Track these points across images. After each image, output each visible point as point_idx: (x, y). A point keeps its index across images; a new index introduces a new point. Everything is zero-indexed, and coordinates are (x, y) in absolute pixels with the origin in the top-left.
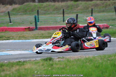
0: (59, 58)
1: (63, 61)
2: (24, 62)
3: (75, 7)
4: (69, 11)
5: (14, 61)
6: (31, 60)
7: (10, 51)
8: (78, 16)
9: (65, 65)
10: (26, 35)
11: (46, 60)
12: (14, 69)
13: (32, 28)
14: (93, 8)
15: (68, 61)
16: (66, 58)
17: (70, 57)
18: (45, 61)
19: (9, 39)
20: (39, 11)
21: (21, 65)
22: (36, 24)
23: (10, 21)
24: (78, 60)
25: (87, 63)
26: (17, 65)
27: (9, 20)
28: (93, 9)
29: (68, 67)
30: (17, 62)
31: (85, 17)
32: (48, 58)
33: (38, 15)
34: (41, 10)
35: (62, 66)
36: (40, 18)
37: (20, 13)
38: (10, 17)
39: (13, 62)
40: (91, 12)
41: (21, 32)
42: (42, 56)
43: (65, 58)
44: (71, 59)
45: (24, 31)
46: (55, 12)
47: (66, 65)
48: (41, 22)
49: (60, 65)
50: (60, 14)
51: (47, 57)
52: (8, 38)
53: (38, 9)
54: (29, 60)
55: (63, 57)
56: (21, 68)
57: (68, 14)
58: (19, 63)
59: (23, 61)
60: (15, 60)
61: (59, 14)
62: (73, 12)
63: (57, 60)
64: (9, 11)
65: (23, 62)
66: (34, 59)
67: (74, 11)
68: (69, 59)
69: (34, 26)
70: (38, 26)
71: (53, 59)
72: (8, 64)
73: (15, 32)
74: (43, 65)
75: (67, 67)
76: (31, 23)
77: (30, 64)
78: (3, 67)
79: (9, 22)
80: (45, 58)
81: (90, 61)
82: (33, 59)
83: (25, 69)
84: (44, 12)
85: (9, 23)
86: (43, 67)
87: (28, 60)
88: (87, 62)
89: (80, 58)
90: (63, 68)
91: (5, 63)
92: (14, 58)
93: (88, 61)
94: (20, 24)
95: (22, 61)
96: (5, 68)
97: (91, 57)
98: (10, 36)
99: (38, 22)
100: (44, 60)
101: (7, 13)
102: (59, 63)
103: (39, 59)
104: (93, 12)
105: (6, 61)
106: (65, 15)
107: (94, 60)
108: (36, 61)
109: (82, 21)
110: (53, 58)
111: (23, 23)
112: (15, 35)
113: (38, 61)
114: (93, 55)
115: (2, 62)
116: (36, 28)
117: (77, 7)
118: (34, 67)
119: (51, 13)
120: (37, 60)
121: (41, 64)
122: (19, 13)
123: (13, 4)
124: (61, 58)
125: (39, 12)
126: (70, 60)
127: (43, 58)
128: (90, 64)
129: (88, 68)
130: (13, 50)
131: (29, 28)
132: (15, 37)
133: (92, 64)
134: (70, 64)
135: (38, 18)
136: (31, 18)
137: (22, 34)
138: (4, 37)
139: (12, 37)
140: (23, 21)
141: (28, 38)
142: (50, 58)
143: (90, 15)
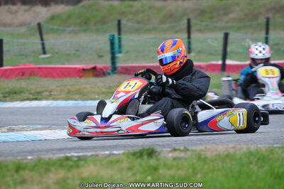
0: (175, 150)
1: (186, 159)
2: (78, 160)
3: (222, 12)
4: (204, 24)
5: (51, 156)
6: (97, 156)
7: (41, 129)
8: (231, 38)
9: (191, 170)
10: (85, 88)
11: (139, 154)
12: (52, 178)
13: (102, 70)
14: (270, 15)
15: (200, 158)
16: (195, 151)
17: (206, 148)
18: (137, 158)
19: (39, 97)
20: (123, 22)
21: (71, 167)
22: (113, 59)
23: (44, 48)
24: (228, 156)
25: (251, 166)
26: (62, 166)
27: (40, 46)
28: (271, 20)
29: (199, 176)
30: (59, 160)
31: (247, 40)
32: (144, 150)
33: (119, 34)
34: (128, 20)
35: (182, 173)
36: (123, 43)
37: (71, 29)
38: (42, 39)
39: (50, 159)
40: (264, 26)
41: (73, 79)
42: (130, 146)
43: (192, 151)
44: (209, 154)
45: (81, 77)
46: (167, 26)
47: (194, 169)
48: (127, 52)
49: (178, 169)
50: (181, 31)
51: (141, 148)
52: (37, 96)
53: (118, 17)
54: (92, 155)
55: (185, 148)
56: (70, 175)
57: (200, 31)
58: (65, 163)
59: (78, 157)
60: (54, 154)
61: (176, 32)
62: (215, 27)
63: (170, 155)
64: (41, 21)
65: (76, 159)
66: (107, 152)
67: (219, 24)
68: (202, 153)
69: (109, 64)
70: (119, 64)
71: (159, 154)
72: (36, 165)
73: (57, 79)
74: (130, 169)
75: (197, 174)
76: (101, 54)
77: (95, 165)
78: (22, 173)
79: (41, 51)
80: (137, 149)
81: (259, 159)
82: (103, 153)
83: (83, 179)
84: (136, 25)
85: (40, 54)
86: (130, 174)
87: (89, 154)
88: (251, 163)
89: (231, 151)
90: (186, 178)
92: (53, 150)
93: (256, 159)
94: (68, 57)
95: (73, 156)
96: (26, 174)
97: (264, 150)
98: (43, 89)
99: (120, 52)
100: (134, 154)
101: (36, 27)
102: (175, 163)
103: (121, 152)
104: (271, 27)
105: (30, 158)
106: (193, 35)
107: (271, 156)
108: (112, 158)
109: (241, 50)
110: (158, 149)
111: (78, 56)
112: (57, 87)
113: (116, 158)
114: (269, 144)
115: (19, 158)
116: (114, 69)
117: (226, 14)
118: (106, 173)
119: (155, 29)
120: (113, 154)
121: (125, 165)
122: (68, 26)
123: (53, 4)
124: (181, 151)
125: (122, 26)
126: (206, 158)
127: (131, 150)
128: (259, 168)
129: (254, 179)
130: (50, 126)
131: (94, 68)
132: (55, 93)
133: (266, 168)
134: (206, 167)
135: (120, 41)
136: (100, 41)
137: (74, 85)
138: (27, 91)
139: (47, 93)
140: (77, 51)
141: (92, 96)
142: (150, 151)
143: (263, 35)
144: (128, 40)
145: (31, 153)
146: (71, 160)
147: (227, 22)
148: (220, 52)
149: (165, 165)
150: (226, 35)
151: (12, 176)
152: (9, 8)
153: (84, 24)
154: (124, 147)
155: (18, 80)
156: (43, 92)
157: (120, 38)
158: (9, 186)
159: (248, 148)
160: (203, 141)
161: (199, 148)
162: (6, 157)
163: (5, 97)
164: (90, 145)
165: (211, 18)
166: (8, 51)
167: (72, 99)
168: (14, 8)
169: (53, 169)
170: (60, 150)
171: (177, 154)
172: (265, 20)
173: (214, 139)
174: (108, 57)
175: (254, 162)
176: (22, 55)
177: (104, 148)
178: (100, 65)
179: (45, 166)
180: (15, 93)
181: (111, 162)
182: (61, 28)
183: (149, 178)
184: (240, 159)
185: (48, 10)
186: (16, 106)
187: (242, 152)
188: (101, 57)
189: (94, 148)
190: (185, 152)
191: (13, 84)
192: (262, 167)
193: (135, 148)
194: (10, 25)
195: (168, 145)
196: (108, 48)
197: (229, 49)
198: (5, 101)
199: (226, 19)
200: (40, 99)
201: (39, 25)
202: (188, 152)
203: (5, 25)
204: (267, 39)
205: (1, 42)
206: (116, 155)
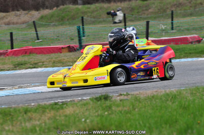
0: (121, 95)
1: (128, 100)
2: (63, 104)
3: (144, 9)
4: (134, 16)
5: (46, 102)
6: (74, 101)
8: (150, 23)
9: (131, 107)
10: (64, 59)
11: (98, 99)
12: (47, 116)
13: (73, 47)
14: (173, 9)
15: (137, 99)
16: (133, 95)
17: (140, 93)
19: (36, 66)
20: (84, 18)
21: (58, 109)
22: (80, 40)
23: (37, 36)
24: (153, 97)
25: (168, 102)
26: (52, 109)
27: (35, 35)
28: (174, 12)
29: (136, 110)
30: (51, 105)
31: (161, 25)
32: (102, 96)
33: (83, 25)
34: (88, 16)
35: (126, 109)
36: (85, 30)
38: (36, 31)
39: (45, 104)
40: (171, 16)
41: (56, 54)
42: (93, 94)
43: (132, 95)
44: (142, 97)
45: (61, 53)
47: (133, 106)
48: (88, 36)
49: (124, 107)
51: (100, 95)
52: (35, 66)
53: (82, 15)
54: (71, 101)
55: (127, 93)
56: (58, 114)
57: (131, 21)
58: (55, 106)
59: (62, 102)
60: (47, 101)
62: (141, 18)
63: (118, 98)
64: (35, 20)
66: (80, 98)
67: (142, 16)
68: (138, 96)
69: (77, 44)
71: (111, 98)
72: (37, 109)
76: (73, 38)
77: (73, 107)
78: (29, 114)
79: (36, 38)
80: (98, 96)
82: (77, 99)
83: (66, 116)
85: (35, 40)
86: (94, 111)
87: (69, 100)
88: (168, 100)
89: (155, 93)
90: (129, 112)
91: (31, 107)
92: (46, 98)
93: (171, 98)
94: (53, 41)
95: (59, 102)
97: (175, 92)
98: (39, 61)
99: (84, 36)
100: (96, 99)
102: (121, 103)
103: (88, 98)
104: (174, 16)
105: (33, 104)
108: (83, 102)
109: (157, 31)
110: (111, 95)
111: (59, 40)
112: (47, 59)
114: (178, 88)
115: (26, 105)
116: (81, 47)
117: (147, 10)
119: (104, 21)
120: (84, 99)
122: (53, 22)
123: (41, 9)
124: (125, 95)
125: (84, 20)
126: (140, 99)
127: (94, 96)
128: (173, 103)
131: (69, 47)
132: (46, 63)
134: (140, 104)
135: (83, 30)
136: (72, 30)
137: (57, 58)
138: (29, 63)
139: (41, 64)
140: (58, 37)
141: (69, 64)
142: (106, 96)
143: (170, 21)
144: (88, 28)
145: (33, 100)
146: (58, 105)
147: (148, 15)
148: (145, 33)
150: (148, 23)
152: (15, 13)
153: (62, 20)
154: (89, 94)
155: (23, 56)
156: (38, 63)
157: (83, 28)
159: (165, 91)
160: (138, 88)
161: (136, 93)
162: (19, 104)
163: (15, 67)
164: (69, 94)
165: (138, 12)
166: (16, 39)
167: (56, 67)
168: (18, 13)
169: (47, 111)
170: (51, 98)
171: (122, 97)
172: (171, 12)
173: (144, 87)
174: (77, 40)
175: (169, 99)
176: (24, 41)
177: (77, 95)
178: (72, 45)
180: (22, 65)
182: (47, 23)
183: (106, 113)
185: (39, 13)
187: (162, 94)
189: (71, 96)
190: (127, 96)
191: (20, 59)
193: (96, 95)
194: (17, 23)
195: (116, 91)
196: (77, 34)
197: (150, 31)
198: (16, 70)
199: (146, 12)
200: (37, 68)
201: (34, 22)
202: (129, 96)
203: (13, 23)
204: (172, 23)
205: (11, 34)
206: (86, 100)
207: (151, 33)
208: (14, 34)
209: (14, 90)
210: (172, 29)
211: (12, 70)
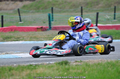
0: (76, 61)
1: (81, 65)
2: (35, 66)
3: (96, 4)
4: (88, 9)
5: (24, 64)
6: (43, 64)
7: (19, 53)
9: (83, 70)
10: (38, 36)
11: (61, 63)
12: (24, 73)
13: (45, 28)
14: (116, 5)
15: (87, 65)
16: (85, 62)
17: (89, 61)
18: (60, 65)
19: (18, 40)
20: (54, 8)
21: (33, 69)
22: (50, 24)
23: (20, 19)
24: (99, 64)
25: (109, 68)
26: (28, 68)
27: (19, 18)
28: (117, 7)
29: (87, 72)
30: (27, 66)
31: (107, 16)
32: (63, 61)
33: (52, 13)
34: (56, 7)
35: (79, 71)
36: (54, 17)
37: (32, 11)
38: (20, 15)
39: (23, 65)
40: (114, 10)
41: (33, 32)
42: (57, 60)
43: (84, 62)
44: (91, 63)
45: (36, 31)
46: (72, 10)
47: (85, 69)
48: (56, 21)
49: (78, 69)
50: (78, 12)
51: (62, 61)
52: (18, 39)
53: (52, 6)
54: (41, 64)
55: (80, 61)
56: (32, 72)
57: (87, 12)
58: (30, 67)
60: (25, 63)
61: (76, 12)
62: (93, 10)
63: (74, 63)
64: (19, 8)
65: (35, 65)
66: (48, 63)
67: (95, 9)
68: (88, 63)
69: (48, 26)
70: (52, 26)
71: (70, 63)
72: (17, 68)
73: (26, 32)
74: (57, 69)
75: (85, 72)
76: (45, 22)
77: (43, 68)
78: (12, 71)
79: (19, 20)
80: (60, 61)
81: (112, 65)
82: (46, 63)
83: (37, 74)
84: (59, 10)
85: (19, 22)
86: (57, 72)
87: (40, 63)
88: (109, 67)
89: (100, 62)
90: (81, 73)
91: (14, 67)
92: (24, 62)
93: (111, 65)
94: (31, 23)
95: (33, 64)
96: (13, 72)
97: (114, 61)
98: (20, 36)
99: (53, 21)
100: (59, 63)
101: (17, 10)
102: (76, 67)
103: (54, 62)
104: (116, 10)
105: (15, 65)
106: (83, 14)
107: (117, 64)
108: (50, 65)
109: (104, 20)
110: (69, 61)
111: (35, 22)
112: (26, 35)
113: (52, 65)
114: (116, 59)
115: (11, 65)
116: (50, 28)
118: (47, 71)
119: (67, 11)
120: (50, 63)
121: (55, 68)
123: (24, 1)
125: (54, 10)
126: (89, 65)
127: (58, 62)
128: (112, 69)
129: (110, 74)
130: (23, 52)
131: (42, 28)
132: (25, 38)
133: (115, 69)
134: (89, 69)
136: (44, 16)
137: (33, 34)
138: (14, 37)
139: (22, 38)
140: (35, 20)
141: (41, 39)
142: (66, 62)
143: (113, 13)
144: (56, 16)
145: (15, 63)
146: (32, 66)
148: (95, 21)
149: (72, 68)
150: (98, 14)
151: (8, 72)
152: (6, 3)
153: (38, 9)
154: (55, 60)
155: (10, 32)
156: (20, 37)
157: (52, 15)
158: (6, 77)
159: (107, 61)
160: (88, 58)
161: (87, 61)
162: (5, 64)
163: (4, 40)
165: (91, 6)
166: (5, 20)
167: (32, 41)
168: (8, 2)
169: (25, 70)
170: (28, 62)
171: (77, 63)
172: (114, 7)
173: (93, 57)
174: (48, 23)
175: (110, 66)
176: (11, 22)
177: (46, 61)
178: (44, 26)
179: (22, 69)
180: (8, 38)
181: (49, 67)
182: (28, 11)
183: (66, 73)
184: (104, 65)
185: (22, 3)
186: (9, 43)
187: (105, 62)
188: (44, 23)
189: (42, 61)
191: (8, 34)
192: (113, 68)
193: (59, 61)
194: (6, 10)
195: (73, 59)
196: (48, 19)
197: (99, 19)
198: (4, 41)
199: (97, 7)
200: (19, 41)
201: (18, 9)
202: (82, 63)
203: (4, 10)
204: (115, 15)
205: (2, 17)
206: (52, 64)
207: (100, 21)
208: (4, 17)
209: (3, 55)
210: (115, 19)
211: (2, 41)
